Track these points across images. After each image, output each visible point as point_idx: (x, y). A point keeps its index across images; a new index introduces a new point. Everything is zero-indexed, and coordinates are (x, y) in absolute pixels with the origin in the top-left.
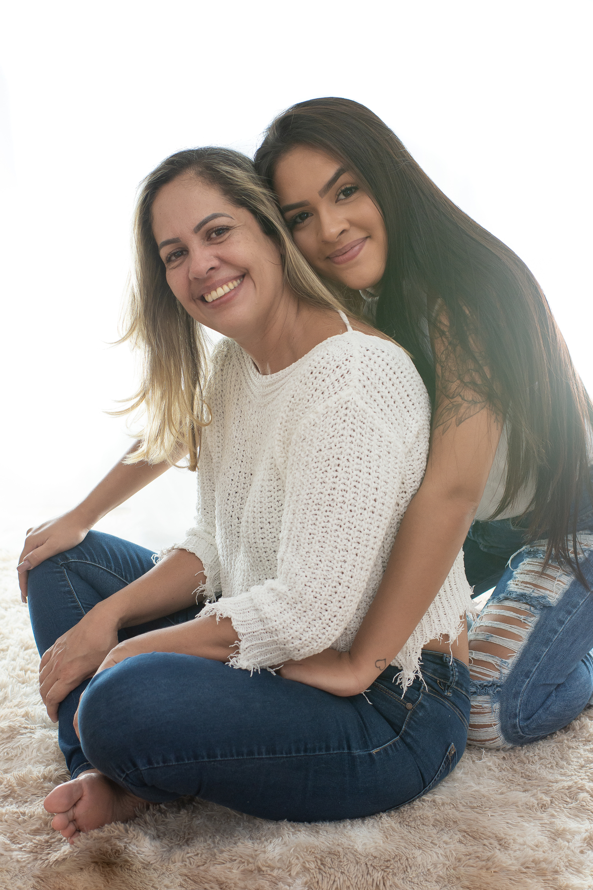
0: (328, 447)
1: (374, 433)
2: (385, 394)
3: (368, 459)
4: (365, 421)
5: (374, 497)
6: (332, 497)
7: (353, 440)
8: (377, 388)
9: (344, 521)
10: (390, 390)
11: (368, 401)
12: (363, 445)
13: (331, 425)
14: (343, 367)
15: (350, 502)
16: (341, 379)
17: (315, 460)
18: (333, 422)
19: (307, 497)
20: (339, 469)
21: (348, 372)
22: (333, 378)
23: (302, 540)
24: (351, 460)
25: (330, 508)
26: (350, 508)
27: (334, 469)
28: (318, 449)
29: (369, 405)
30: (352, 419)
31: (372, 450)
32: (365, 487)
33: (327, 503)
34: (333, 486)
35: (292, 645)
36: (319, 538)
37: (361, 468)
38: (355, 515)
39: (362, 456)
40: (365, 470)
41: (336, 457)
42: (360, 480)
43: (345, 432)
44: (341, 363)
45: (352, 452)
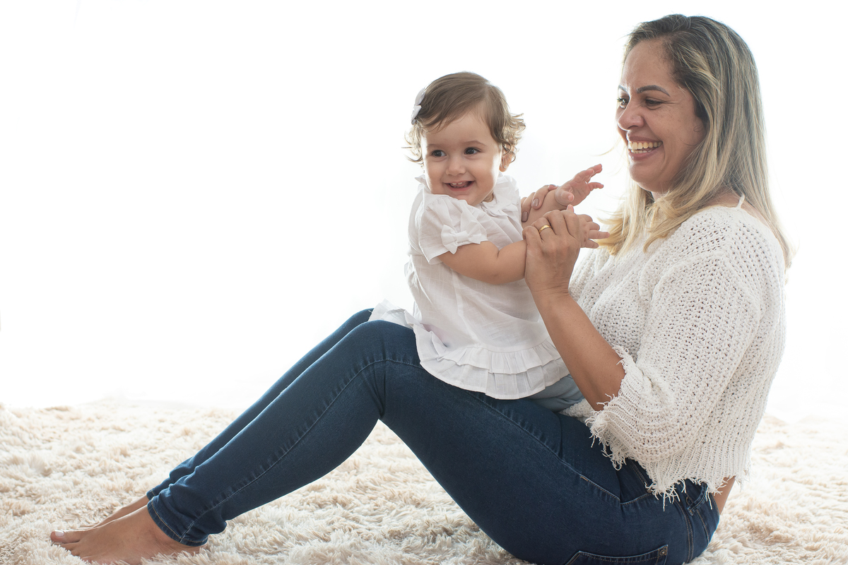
0: (695, 290)
1: (736, 291)
3: (728, 310)
4: (730, 280)
5: (729, 342)
6: (693, 332)
7: (718, 291)
9: (701, 354)
11: (735, 265)
12: (725, 297)
13: (700, 274)
15: (708, 340)
16: (716, 242)
17: (681, 299)
18: (702, 273)
19: (670, 327)
20: (703, 311)
22: (709, 239)
23: (662, 357)
24: (713, 306)
25: (690, 340)
26: (708, 345)
27: (698, 310)
28: (685, 290)
30: (719, 274)
31: (732, 304)
32: (722, 331)
33: (688, 335)
34: (695, 323)
35: (644, 435)
37: (721, 316)
38: (711, 352)
39: (724, 307)
40: (724, 318)
41: (701, 300)
42: (719, 325)
43: (711, 283)
45: (715, 301)
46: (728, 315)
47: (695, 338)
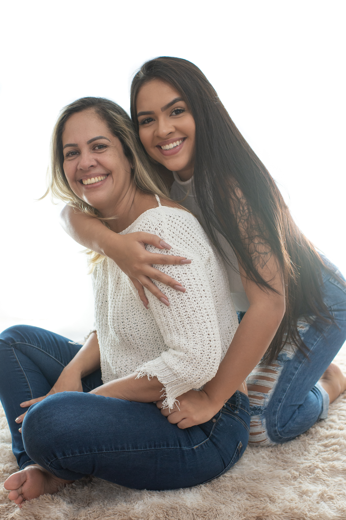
2: (185, 239)
3: (190, 272)
8: (180, 237)
9: (195, 308)
10: (187, 237)
11: (178, 244)
14: (159, 229)
15: (192, 297)
21: (162, 231)
23: (178, 327)
25: (183, 304)
29: (179, 246)
36: (187, 322)
39: (186, 272)
42: (191, 284)
44: (157, 227)
45: (179, 272)
46: (192, 275)
47: (184, 301)
